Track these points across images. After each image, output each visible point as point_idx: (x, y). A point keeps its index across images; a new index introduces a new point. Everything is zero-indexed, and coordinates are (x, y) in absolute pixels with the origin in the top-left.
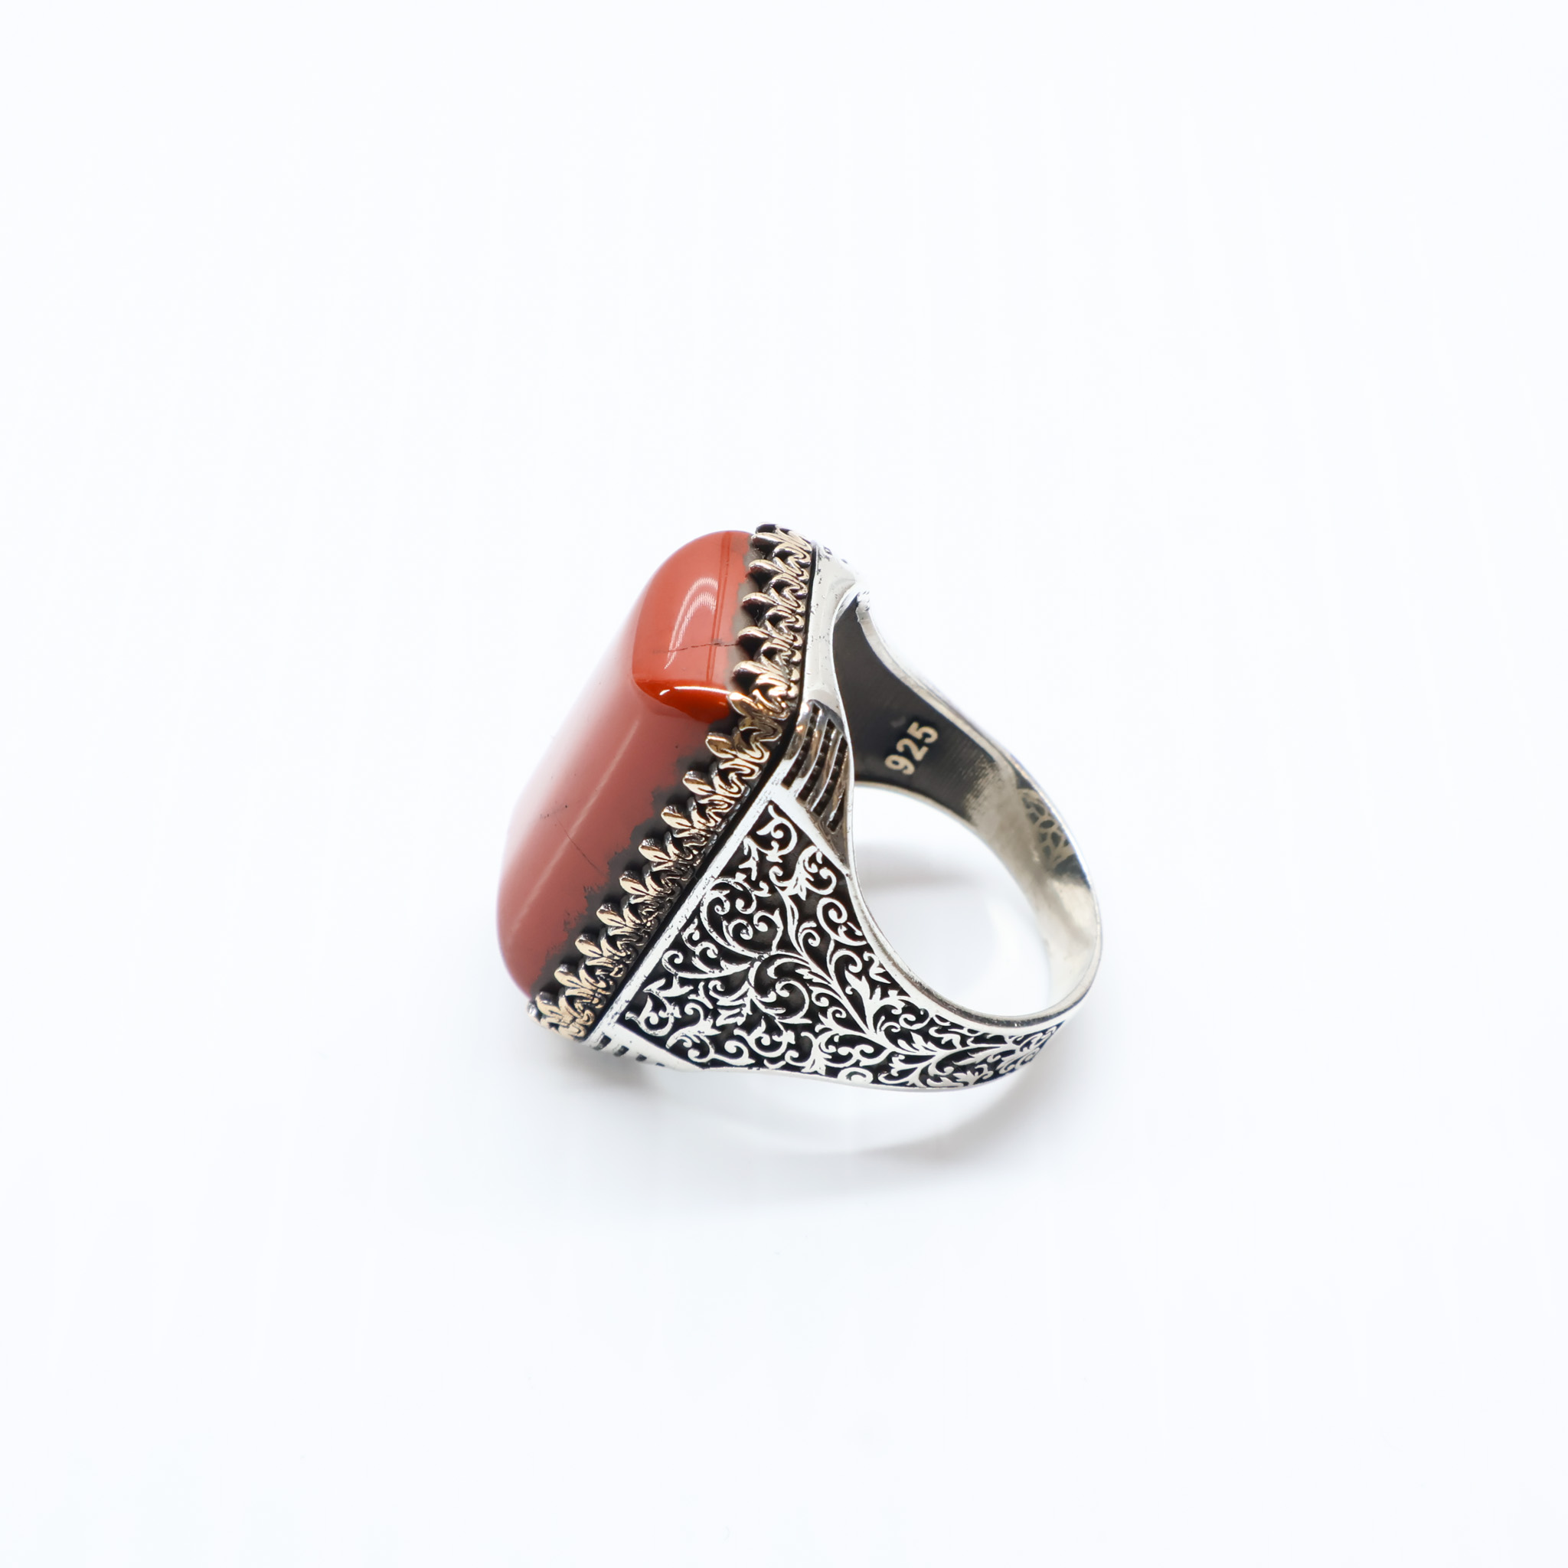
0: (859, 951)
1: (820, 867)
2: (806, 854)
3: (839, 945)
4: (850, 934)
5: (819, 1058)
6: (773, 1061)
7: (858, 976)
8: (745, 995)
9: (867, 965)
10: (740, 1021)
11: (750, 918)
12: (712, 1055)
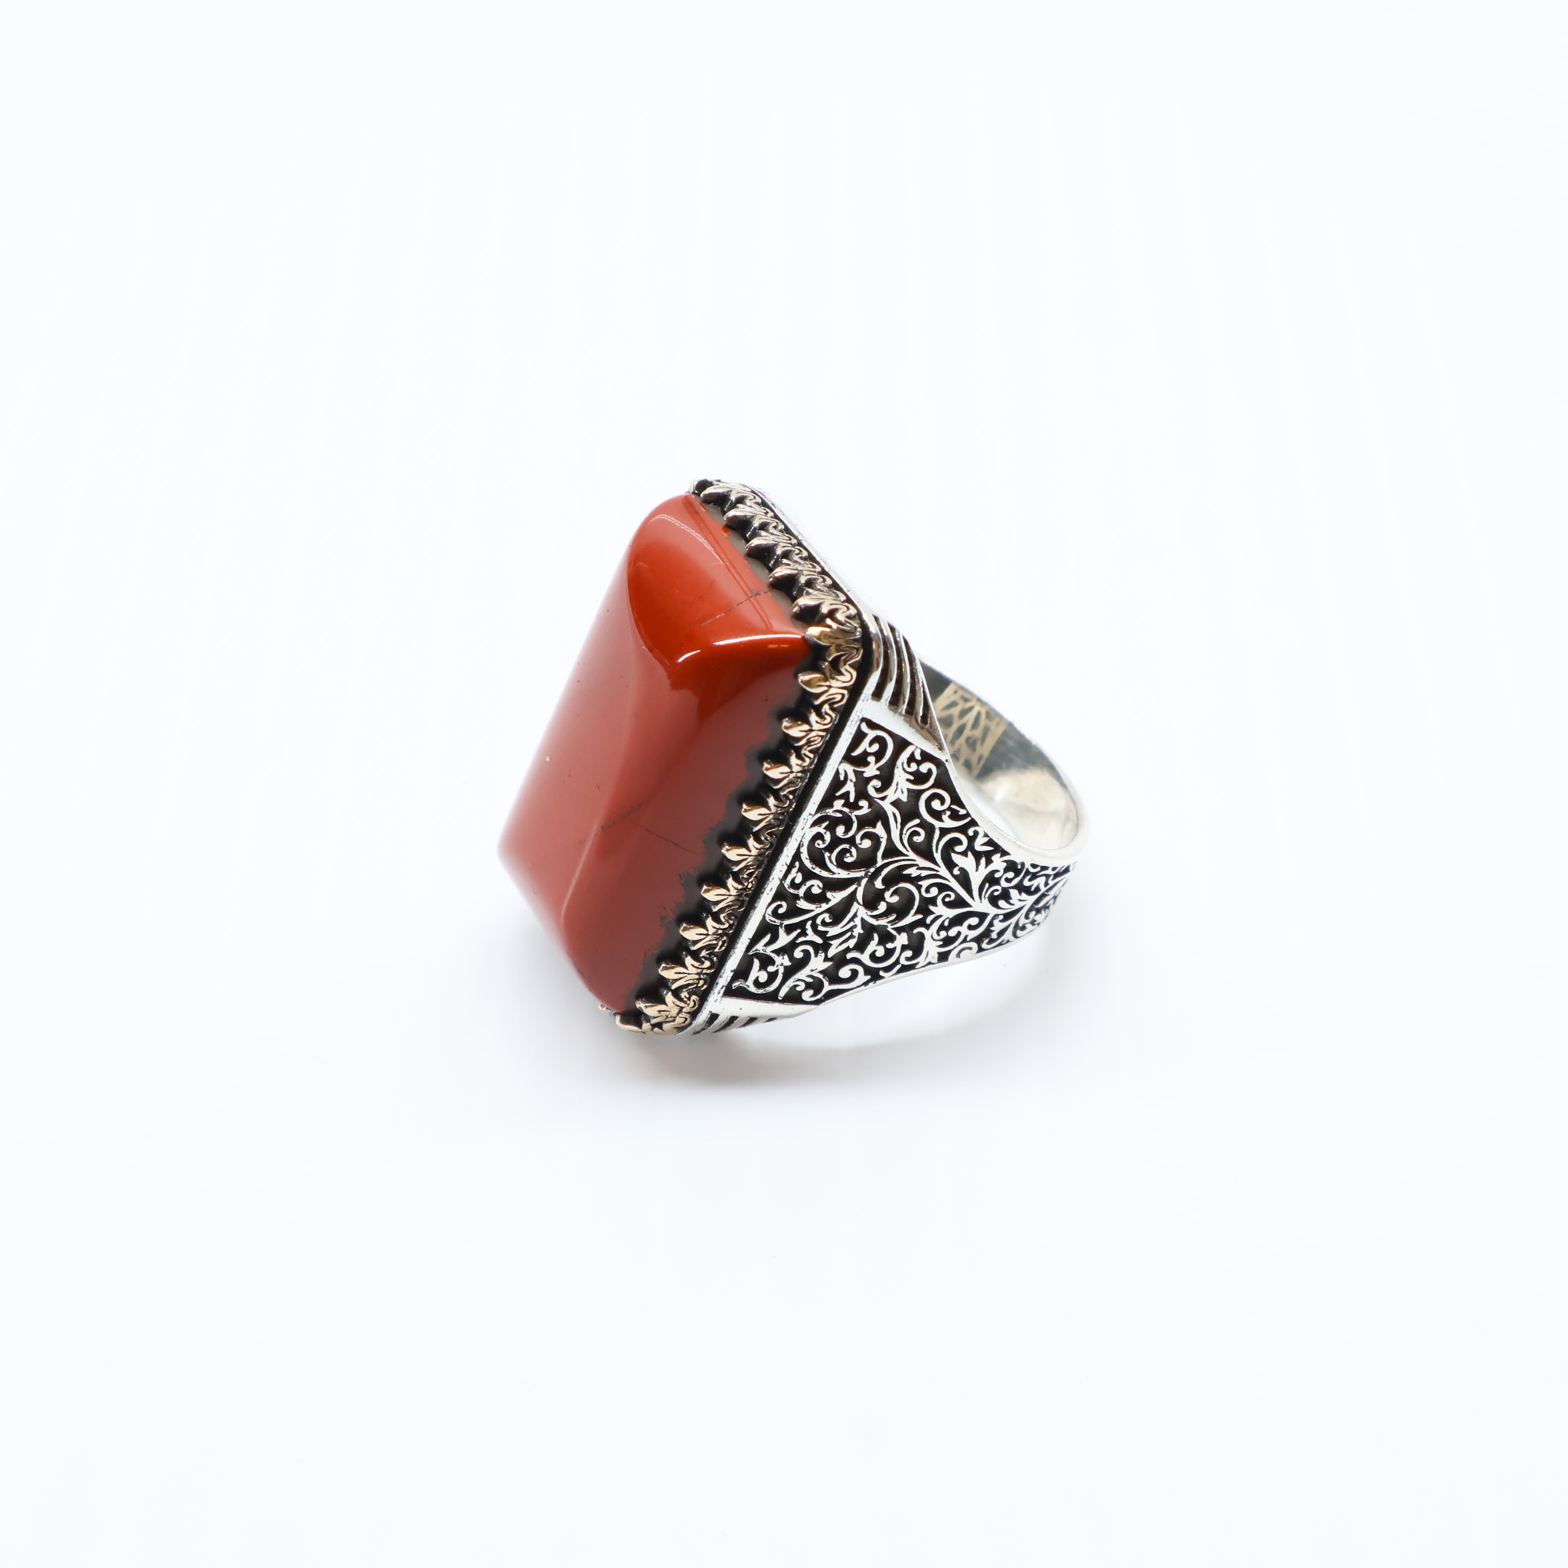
0: (963, 830)
1: (919, 763)
2: (904, 756)
3: (944, 832)
4: (955, 816)
5: (931, 948)
6: (887, 969)
7: (964, 854)
8: (855, 915)
9: (972, 840)
10: (852, 943)
11: (851, 841)
12: (827, 987)
